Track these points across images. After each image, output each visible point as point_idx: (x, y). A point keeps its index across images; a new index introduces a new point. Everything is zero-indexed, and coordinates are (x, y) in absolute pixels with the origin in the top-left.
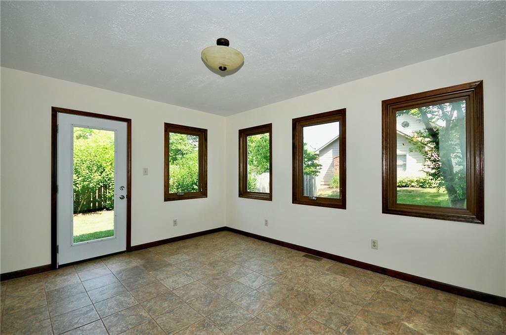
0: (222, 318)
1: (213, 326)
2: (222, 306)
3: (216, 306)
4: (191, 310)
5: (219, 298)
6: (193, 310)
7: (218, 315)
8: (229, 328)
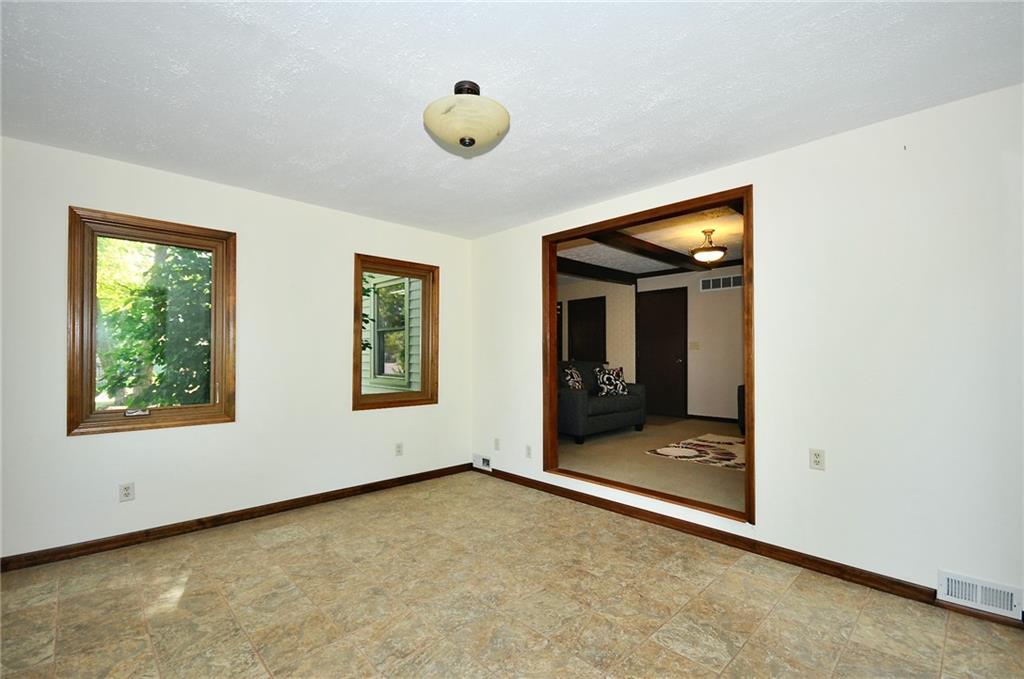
0: (469, 608)
1: (482, 596)
2: (469, 629)
3: (481, 628)
4: (529, 624)
5: (477, 647)
6: (525, 622)
7: (475, 613)
8: (457, 595)
